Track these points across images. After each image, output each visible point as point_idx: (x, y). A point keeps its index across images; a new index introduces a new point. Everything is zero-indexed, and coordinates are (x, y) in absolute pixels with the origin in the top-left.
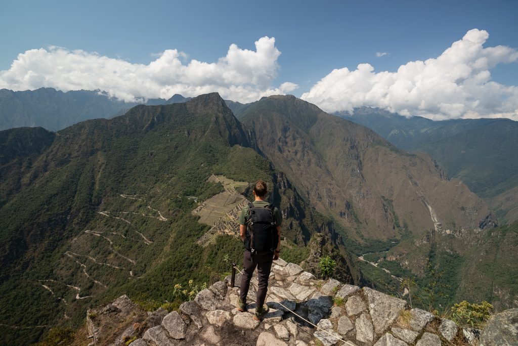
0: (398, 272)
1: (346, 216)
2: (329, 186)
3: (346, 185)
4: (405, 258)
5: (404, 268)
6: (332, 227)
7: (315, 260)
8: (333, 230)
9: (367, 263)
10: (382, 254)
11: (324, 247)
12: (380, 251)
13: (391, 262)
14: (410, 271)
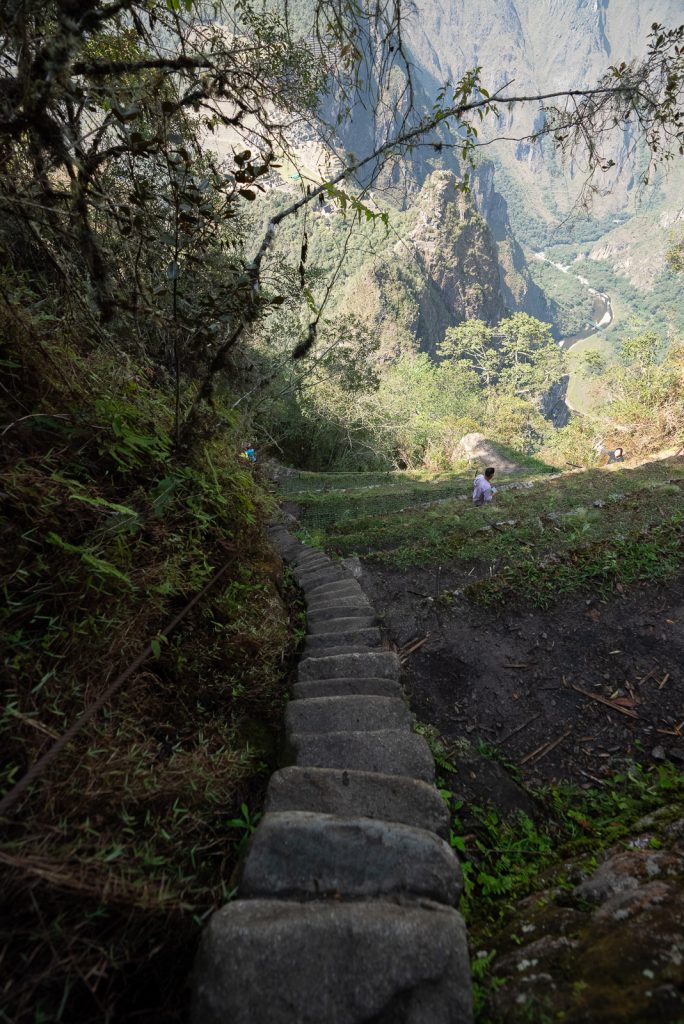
0: (604, 283)
1: (531, 154)
2: (505, 64)
3: (551, 60)
4: (628, 255)
5: (618, 274)
6: (490, 178)
7: (427, 235)
8: (489, 185)
9: (548, 265)
10: (585, 247)
11: (450, 205)
12: (582, 241)
13: (597, 263)
14: (629, 280)
